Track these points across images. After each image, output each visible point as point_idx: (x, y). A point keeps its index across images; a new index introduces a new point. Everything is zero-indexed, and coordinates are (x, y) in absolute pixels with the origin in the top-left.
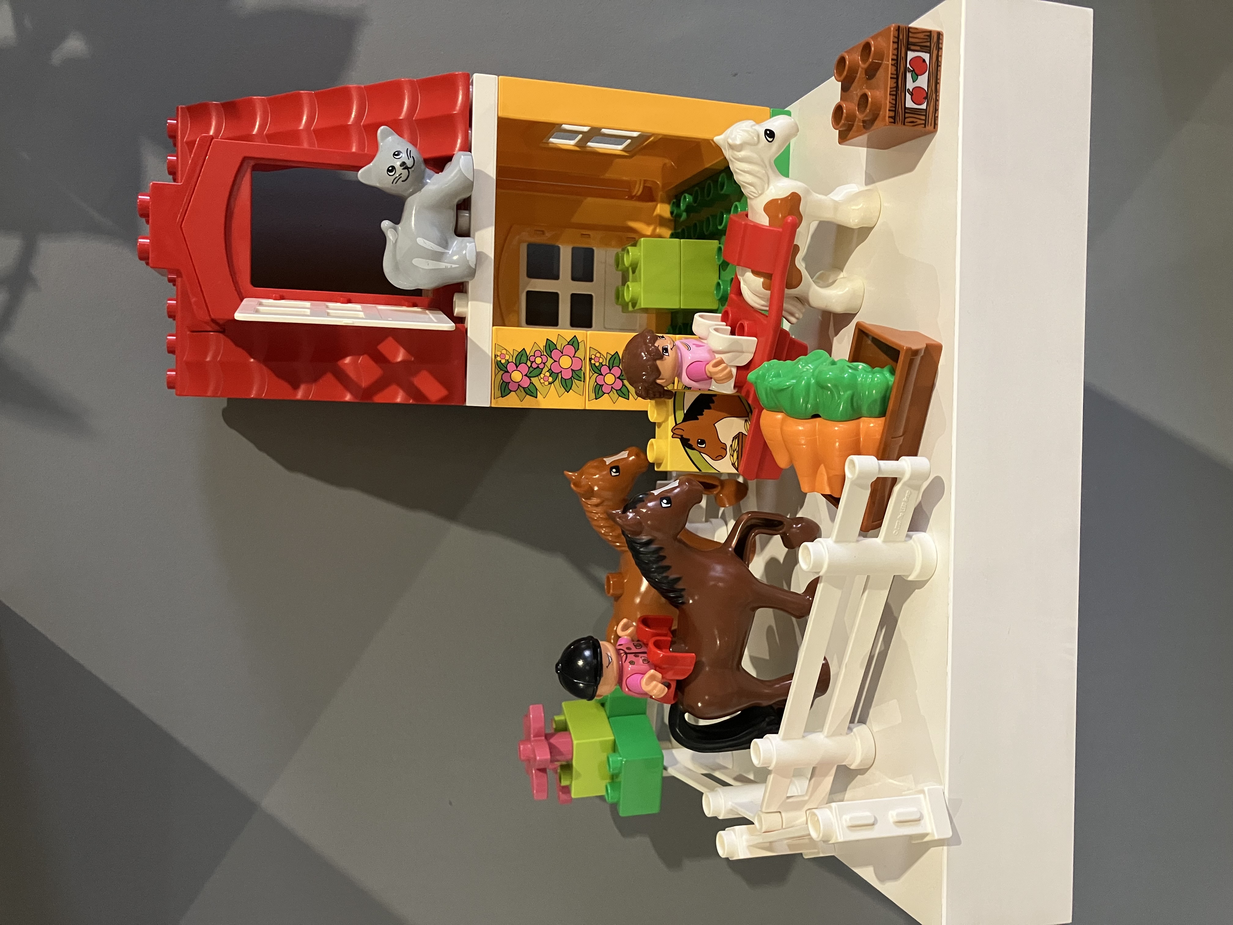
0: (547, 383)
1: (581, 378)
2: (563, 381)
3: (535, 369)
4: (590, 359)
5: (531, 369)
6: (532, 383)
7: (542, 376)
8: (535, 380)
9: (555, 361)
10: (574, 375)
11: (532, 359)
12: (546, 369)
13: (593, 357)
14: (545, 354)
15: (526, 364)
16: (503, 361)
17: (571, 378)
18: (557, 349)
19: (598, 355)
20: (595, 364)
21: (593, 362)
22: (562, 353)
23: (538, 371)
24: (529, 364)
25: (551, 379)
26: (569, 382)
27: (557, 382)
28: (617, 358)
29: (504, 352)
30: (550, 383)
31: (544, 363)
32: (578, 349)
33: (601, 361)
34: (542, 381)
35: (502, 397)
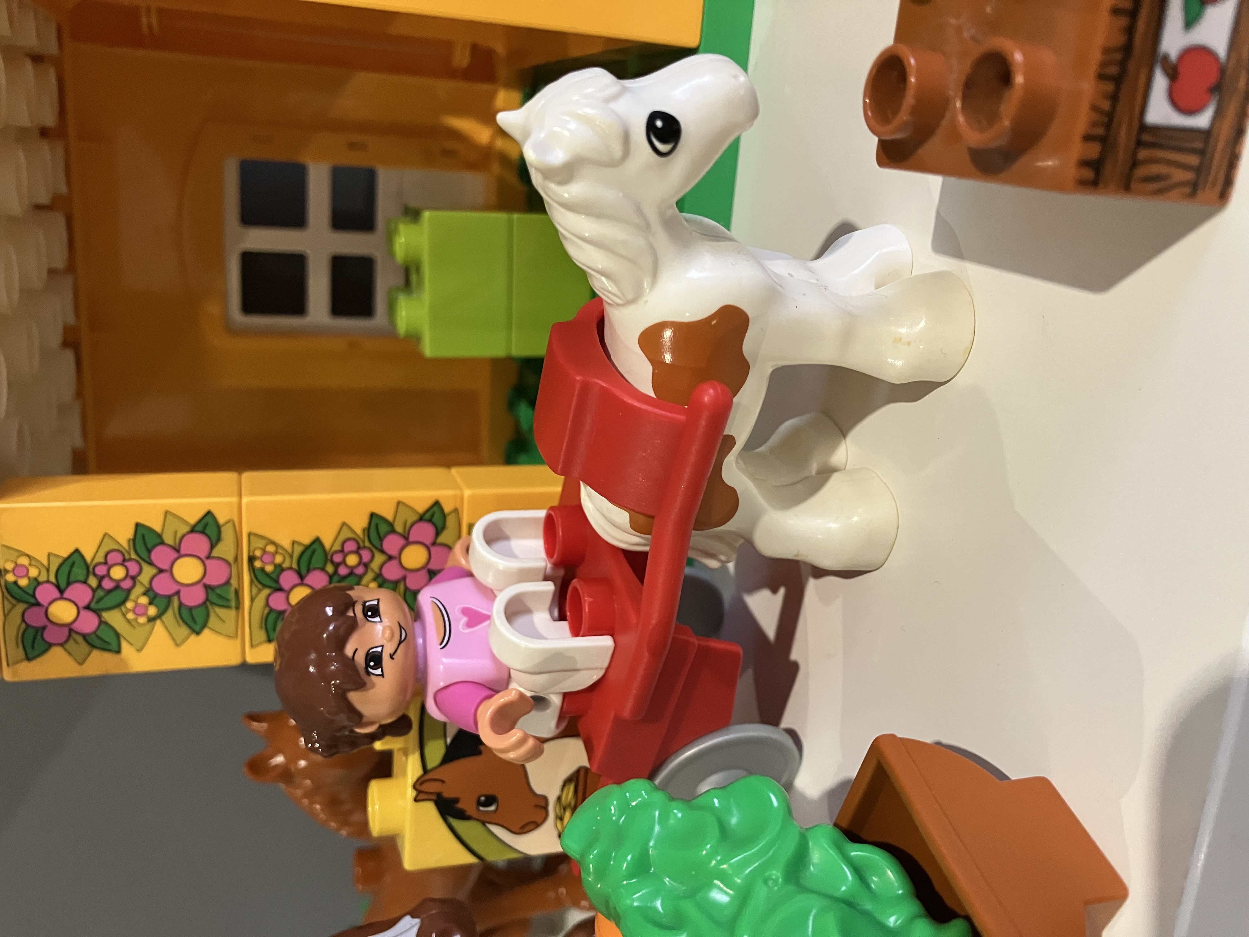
0: (142, 620)
1: (228, 600)
2: (185, 612)
3: (109, 591)
4: (251, 559)
5: (100, 593)
6: (106, 623)
7: (130, 605)
8: (113, 617)
9: (161, 571)
10: (213, 597)
11: (100, 571)
12: (138, 590)
13: (258, 553)
14: (133, 556)
15: (85, 582)
16: (23, 582)
17: (204, 603)
18: (162, 543)
19: (271, 548)
20: (262, 570)
21: (258, 564)
22: (178, 550)
23: (117, 596)
24: (93, 582)
25: (152, 611)
26: (199, 614)
27: (169, 616)
28: (319, 553)
29: (24, 561)
30: (152, 620)
31: (134, 578)
32: (219, 539)
33: (278, 559)
34: (130, 616)
35: (29, 659)
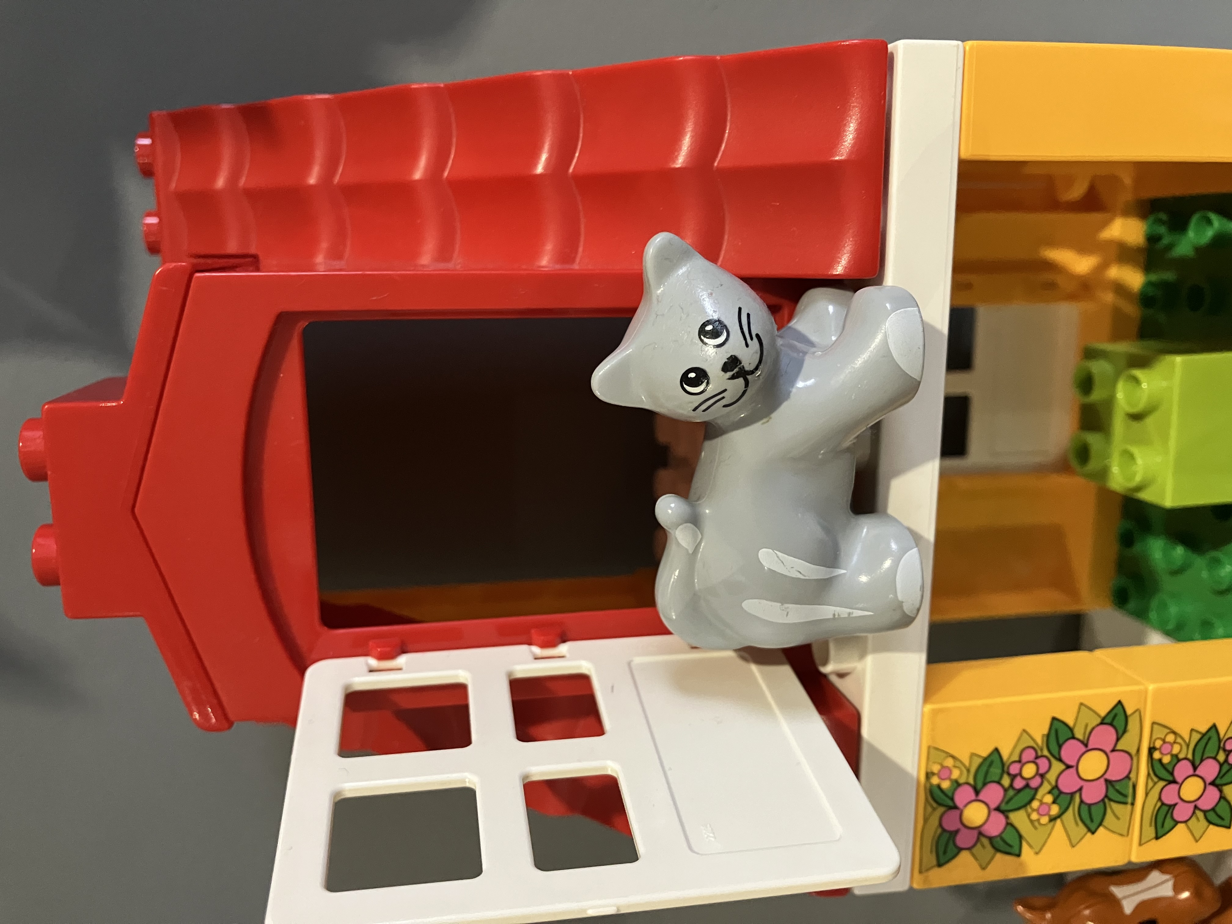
0: (1045, 820)
1: (1125, 796)
2: (1084, 808)
3: (1019, 791)
4: (1151, 750)
5: (1011, 793)
6: (1012, 825)
7: (1035, 804)
8: (1018, 818)
9: (1068, 767)
10: (1112, 794)
11: (1014, 770)
12: (1046, 787)
13: (1158, 744)
14: (1046, 753)
15: (999, 783)
16: (945, 785)
17: (1103, 800)
18: (1073, 737)
19: (1170, 738)
20: (1160, 760)
21: (1157, 755)
22: (1086, 745)
23: (1025, 796)
24: (1006, 781)
25: (1055, 810)
26: (1097, 812)
27: (1069, 815)
28: (1214, 739)
29: (949, 762)
30: (1053, 819)
31: (1042, 776)
32: (1125, 731)
33: (1176, 749)
34: (1034, 816)
35: (940, 865)
